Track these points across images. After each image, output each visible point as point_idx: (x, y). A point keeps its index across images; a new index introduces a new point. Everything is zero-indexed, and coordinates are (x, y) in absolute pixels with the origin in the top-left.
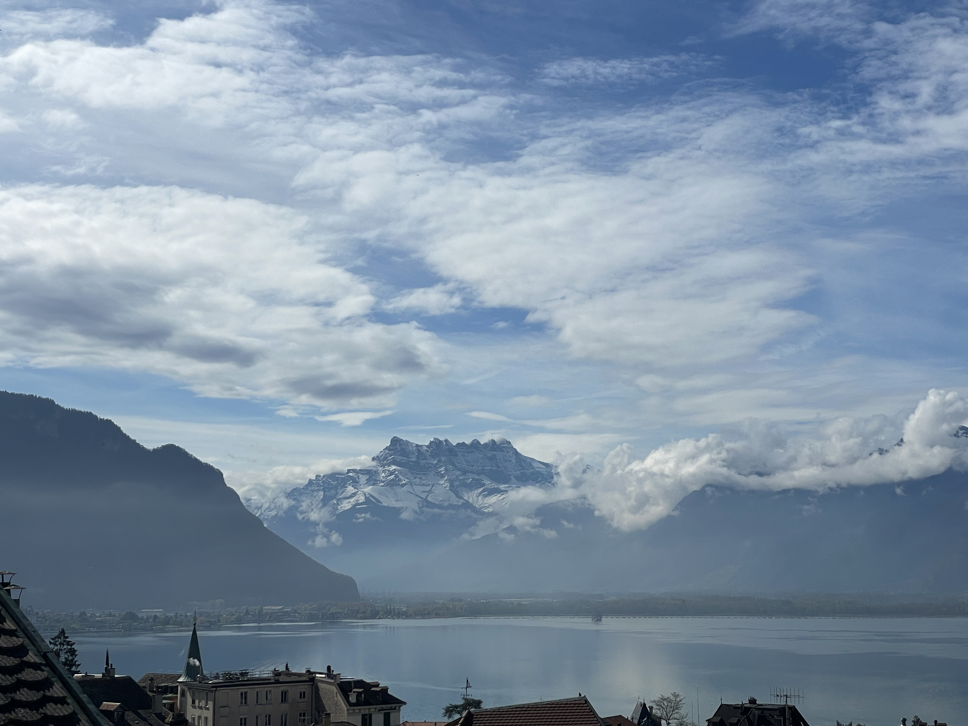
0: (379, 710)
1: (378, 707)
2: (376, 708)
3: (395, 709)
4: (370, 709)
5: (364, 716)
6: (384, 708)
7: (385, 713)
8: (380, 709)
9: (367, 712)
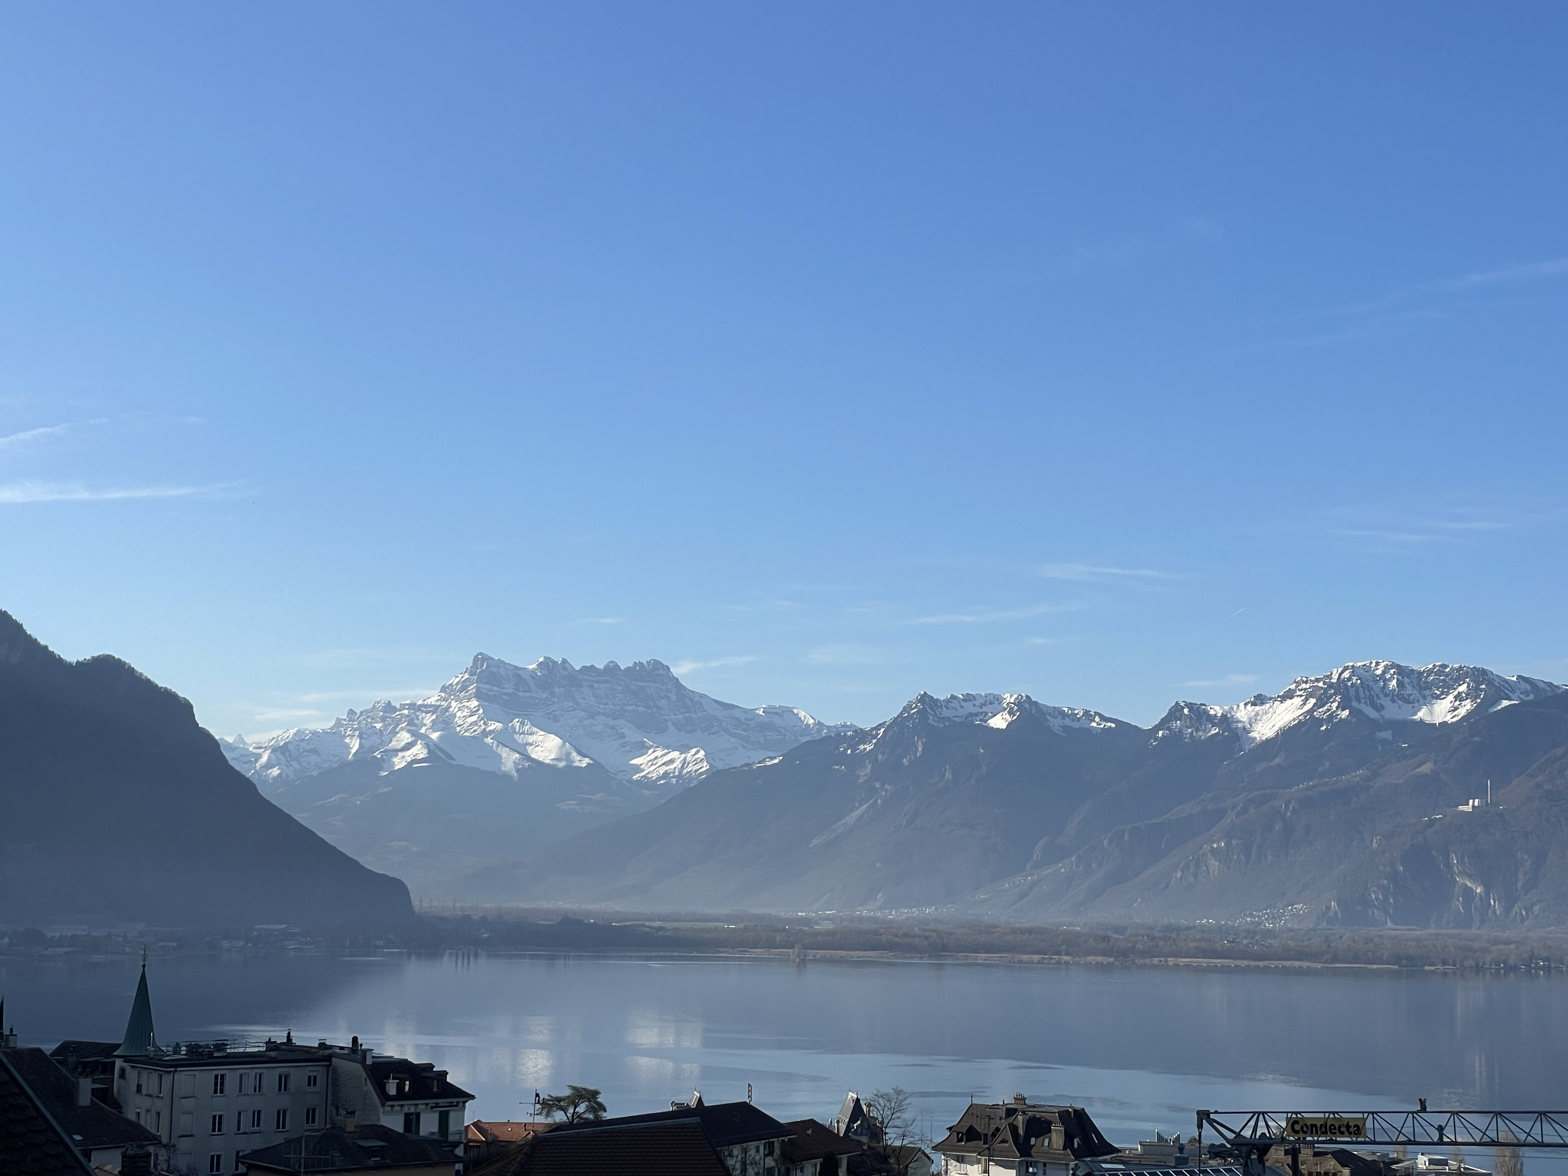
0: (432, 1107)
1: (432, 1102)
2: (427, 1104)
3: (457, 1106)
4: (417, 1105)
5: (407, 1116)
6: (440, 1105)
7: (441, 1112)
8: (434, 1105)
9: (412, 1110)
